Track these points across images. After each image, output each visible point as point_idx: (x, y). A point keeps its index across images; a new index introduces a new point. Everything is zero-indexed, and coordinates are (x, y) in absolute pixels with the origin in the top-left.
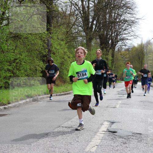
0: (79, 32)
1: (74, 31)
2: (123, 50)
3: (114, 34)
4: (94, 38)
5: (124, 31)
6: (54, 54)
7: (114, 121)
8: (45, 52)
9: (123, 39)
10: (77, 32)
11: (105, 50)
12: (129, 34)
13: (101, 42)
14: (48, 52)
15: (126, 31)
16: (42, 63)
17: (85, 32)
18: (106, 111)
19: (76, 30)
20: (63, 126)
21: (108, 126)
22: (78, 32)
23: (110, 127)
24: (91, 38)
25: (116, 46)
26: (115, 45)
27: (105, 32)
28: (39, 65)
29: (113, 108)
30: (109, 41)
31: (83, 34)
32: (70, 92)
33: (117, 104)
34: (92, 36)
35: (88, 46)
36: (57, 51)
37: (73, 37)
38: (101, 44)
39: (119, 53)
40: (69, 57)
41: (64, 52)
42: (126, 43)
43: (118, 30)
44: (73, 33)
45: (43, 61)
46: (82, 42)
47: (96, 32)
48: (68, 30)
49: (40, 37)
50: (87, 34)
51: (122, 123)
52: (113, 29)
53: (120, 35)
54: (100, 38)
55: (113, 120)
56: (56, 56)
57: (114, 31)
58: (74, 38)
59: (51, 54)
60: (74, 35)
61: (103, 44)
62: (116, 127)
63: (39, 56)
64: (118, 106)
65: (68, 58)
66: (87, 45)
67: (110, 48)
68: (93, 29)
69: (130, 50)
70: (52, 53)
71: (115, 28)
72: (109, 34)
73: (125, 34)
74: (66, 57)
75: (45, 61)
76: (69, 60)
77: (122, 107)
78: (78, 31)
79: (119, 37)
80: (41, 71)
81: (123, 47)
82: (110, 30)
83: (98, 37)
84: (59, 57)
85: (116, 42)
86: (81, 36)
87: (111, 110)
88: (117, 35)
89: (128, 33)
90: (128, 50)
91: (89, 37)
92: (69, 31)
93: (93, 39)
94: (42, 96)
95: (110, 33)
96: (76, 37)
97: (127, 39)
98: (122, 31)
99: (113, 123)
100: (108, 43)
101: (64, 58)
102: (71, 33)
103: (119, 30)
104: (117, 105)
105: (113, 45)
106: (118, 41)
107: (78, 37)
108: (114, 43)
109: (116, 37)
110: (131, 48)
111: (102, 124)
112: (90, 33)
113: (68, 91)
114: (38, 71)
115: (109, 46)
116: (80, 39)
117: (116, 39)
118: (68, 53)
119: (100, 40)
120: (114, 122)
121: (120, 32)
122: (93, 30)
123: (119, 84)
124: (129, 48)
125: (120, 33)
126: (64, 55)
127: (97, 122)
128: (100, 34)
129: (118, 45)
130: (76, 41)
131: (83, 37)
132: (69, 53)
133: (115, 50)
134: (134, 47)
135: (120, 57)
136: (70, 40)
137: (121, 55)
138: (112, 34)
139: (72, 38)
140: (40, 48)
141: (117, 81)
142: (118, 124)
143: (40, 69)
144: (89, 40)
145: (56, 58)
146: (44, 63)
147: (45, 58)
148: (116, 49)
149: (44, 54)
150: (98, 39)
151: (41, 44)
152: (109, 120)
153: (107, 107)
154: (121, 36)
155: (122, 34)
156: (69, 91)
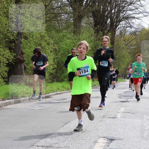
0: (64, 6)
1: (56, 5)
2: (128, 33)
3: (115, 10)
4: (84, 15)
5: (129, 5)
6: (26, 38)
7: (113, 137)
8: (13, 35)
9: (127, 18)
10: (60, 7)
11: (101, 33)
12: (136, 10)
13: (95, 22)
14: (17, 36)
15: (133, 5)
16: (8, 51)
17: (71, 6)
18: (102, 123)
19: (59, 3)
20: (39, 145)
21: (104, 145)
22: (62, 6)
23: (108, 146)
24: (81, 15)
25: (118, 28)
26: (116, 26)
27: (102, 7)
28: (4, 54)
29: (112, 118)
30: (107, 20)
31: (70, 9)
32: (50, 94)
33: (118, 112)
34: (82, 14)
35: (76, 27)
36: (30, 34)
37: (54, 13)
38: (95, 25)
39: (122, 38)
40: (48, 44)
41: (41, 36)
42: (133, 23)
43: (120, 4)
44: (55, 7)
45: (10, 49)
46: (67, 21)
47: (88, 6)
48: (46, 4)
49: (5, 13)
50: (74, 9)
51: (124, 141)
52: (113, 3)
53: (124, 11)
54: (94, 16)
55: (111, 136)
56: (29, 42)
57: (114, 6)
58: (56, 16)
59: (21, 38)
60: (55, 11)
61: (98, 25)
62: (116, 146)
63: (4, 41)
64: (119, 116)
65: (46, 45)
66: (74, 25)
67: (109, 30)
68: (84, 2)
69: (137, 33)
70: (24, 38)
71: (116, 2)
72: (107, 10)
73: (130, 10)
74: (44, 44)
75: (12, 49)
76: (49, 48)
77: (125, 117)
78: (62, 4)
79: (121, 15)
80: (6, 63)
81: (127, 28)
82: (109, 4)
83: (91, 14)
84: (34, 43)
85: (117, 22)
86: (66, 13)
87: (108, 121)
88: (119, 11)
89: (134, 8)
90: (134, 33)
91: (77, 14)
92: (48, 5)
93: (83, 17)
94: (7, 101)
95: (109, 9)
96: (59, 13)
97: (134, 18)
98: (126, 5)
99: (112, 140)
100: (106, 23)
101: (40, 45)
102: (52, 9)
103: (122, 3)
104: (117, 114)
105: (113, 27)
106: (120, 21)
107: (62, 13)
108: (115, 24)
109: (117, 15)
110: (139, 31)
111: (96, 142)
112: (78, 7)
113: (46, 94)
114: (2, 64)
115: (106, 28)
116: (64, 16)
117: (117, 17)
118: (47, 38)
119: (94, 19)
120: (114, 139)
121: (124, 7)
122: (84, 4)
123: (121, 83)
124: (137, 31)
125: (123, 9)
126: (41, 40)
127: (89, 138)
128: (94, 9)
129: (119, 26)
130: (58, 20)
131: (68, 14)
132: (49, 37)
133: (115, 33)
134: (144, 29)
135: (122, 44)
136: (49, 19)
137: (124, 40)
138: (111, 10)
139: (53, 15)
140: (5, 29)
141: (119, 79)
142: (119, 142)
143: (5, 60)
144: (79, 18)
145: (29, 44)
146: (11, 52)
147: (13, 44)
148: (118, 33)
149: (12, 38)
150: (91, 17)
151: (7, 23)
152: (105, 135)
153: (104, 117)
154: (124, 13)
155: (126, 11)
156: (48, 93)
